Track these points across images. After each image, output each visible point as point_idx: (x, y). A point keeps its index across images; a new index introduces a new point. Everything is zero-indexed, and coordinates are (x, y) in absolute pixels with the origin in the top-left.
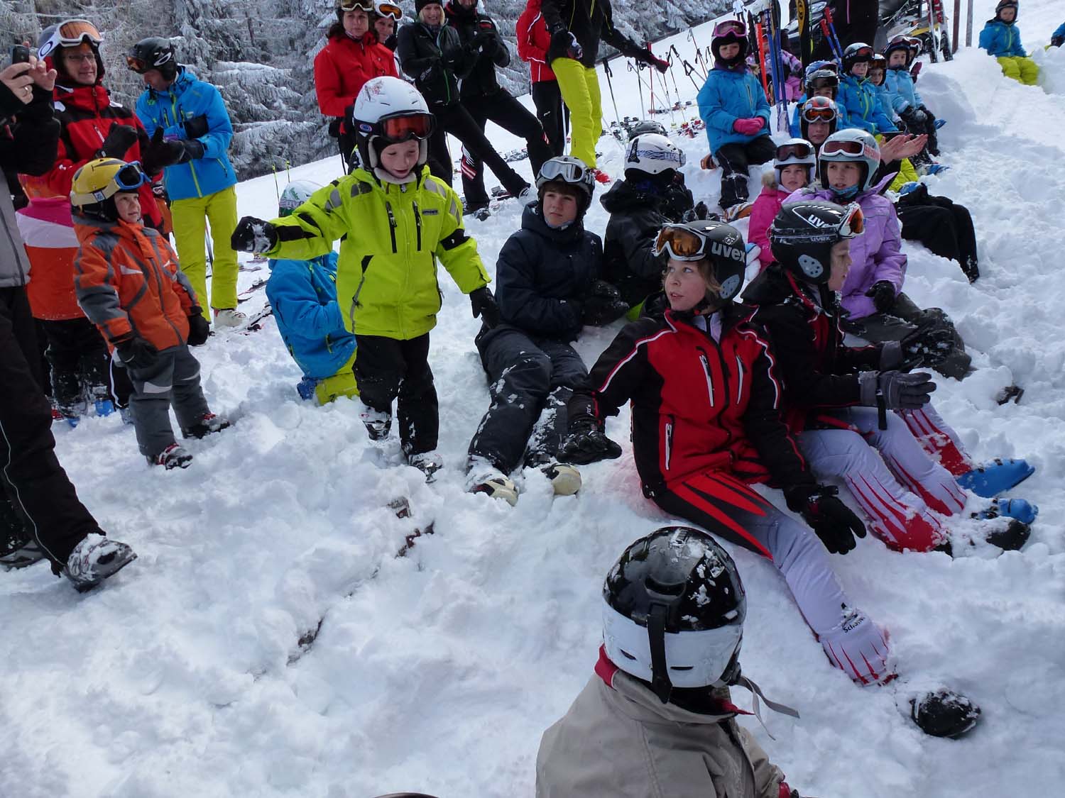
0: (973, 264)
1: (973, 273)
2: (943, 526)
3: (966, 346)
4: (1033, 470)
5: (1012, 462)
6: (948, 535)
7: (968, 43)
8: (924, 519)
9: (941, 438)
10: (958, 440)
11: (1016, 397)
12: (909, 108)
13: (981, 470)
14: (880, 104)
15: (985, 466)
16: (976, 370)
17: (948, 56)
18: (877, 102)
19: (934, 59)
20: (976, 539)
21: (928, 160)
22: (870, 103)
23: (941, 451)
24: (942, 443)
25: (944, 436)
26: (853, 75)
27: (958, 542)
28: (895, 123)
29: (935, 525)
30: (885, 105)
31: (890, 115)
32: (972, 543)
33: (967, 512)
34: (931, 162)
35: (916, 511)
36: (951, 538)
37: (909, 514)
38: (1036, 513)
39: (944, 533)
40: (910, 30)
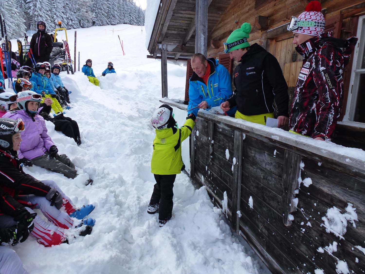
0: (79, 139)
1: (79, 142)
2: (64, 234)
3: (75, 167)
4: (95, 207)
5: (88, 206)
6: (66, 237)
7: (79, 70)
8: (57, 233)
9: (65, 201)
10: (71, 201)
11: (91, 183)
12: (60, 87)
13: (79, 210)
14: (49, 84)
15: (80, 208)
16: (78, 175)
17: (73, 73)
18: (48, 84)
19: (68, 73)
20: (76, 236)
21: (66, 105)
22: (46, 83)
23: (65, 205)
24: (65, 203)
25: (66, 200)
26: (39, 73)
27: (70, 238)
28: (55, 91)
29: (61, 234)
30: (51, 85)
31: (53, 88)
32: (75, 237)
33: (74, 226)
34: (67, 105)
35: (54, 231)
36: (67, 238)
37: (52, 233)
38: (95, 222)
39: (65, 236)
40: (61, 62)
